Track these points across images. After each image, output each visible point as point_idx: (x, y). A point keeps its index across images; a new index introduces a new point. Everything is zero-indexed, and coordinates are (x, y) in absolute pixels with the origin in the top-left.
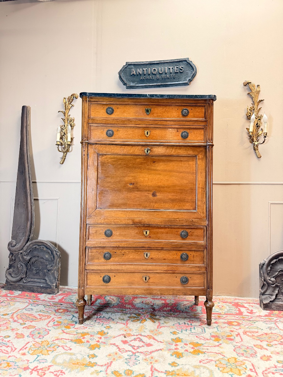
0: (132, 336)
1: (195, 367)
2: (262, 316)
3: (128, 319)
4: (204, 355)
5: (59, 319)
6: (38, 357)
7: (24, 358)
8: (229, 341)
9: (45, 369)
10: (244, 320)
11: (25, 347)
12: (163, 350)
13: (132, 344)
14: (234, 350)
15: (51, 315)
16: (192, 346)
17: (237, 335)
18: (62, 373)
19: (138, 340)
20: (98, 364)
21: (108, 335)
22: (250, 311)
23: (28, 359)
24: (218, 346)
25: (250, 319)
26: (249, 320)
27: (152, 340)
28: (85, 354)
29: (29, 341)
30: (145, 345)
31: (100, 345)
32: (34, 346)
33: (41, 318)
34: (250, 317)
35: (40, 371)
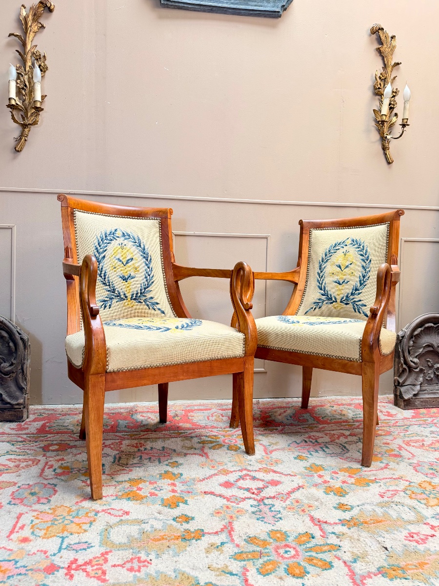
0: (232, 472)
1: (380, 505)
2: (409, 419)
3: (201, 445)
4: (379, 484)
5: (60, 462)
6: (63, 538)
7: (31, 547)
8: (396, 458)
9: (97, 562)
10: (390, 427)
11: (19, 525)
12: (304, 487)
13: (242, 486)
14: (416, 471)
15: (39, 458)
16: (347, 474)
17: (400, 449)
18: (141, 564)
19: (248, 480)
20: (205, 531)
21: (183, 476)
22: (387, 414)
23: (44, 550)
24: (387, 468)
25: (398, 424)
26: (396, 426)
27: (271, 473)
28: (164, 518)
29: (21, 512)
30: (267, 485)
31: (183, 498)
32: (40, 520)
33: (19, 465)
34: (393, 422)
35: (89, 568)
